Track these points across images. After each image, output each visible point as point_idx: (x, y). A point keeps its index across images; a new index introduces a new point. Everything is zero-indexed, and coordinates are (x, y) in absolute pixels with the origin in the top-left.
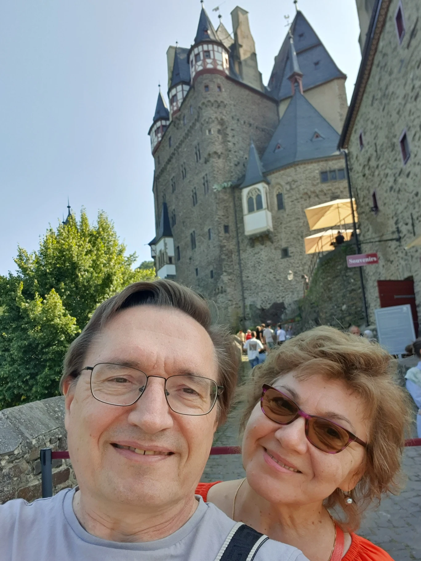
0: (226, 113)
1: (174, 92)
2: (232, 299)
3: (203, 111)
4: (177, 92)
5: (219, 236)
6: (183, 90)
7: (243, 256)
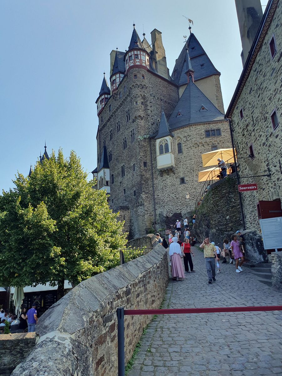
0: (147, 92)
1: (114, 78)
2: (147, 210)
3: (133, 90)
4: (116, 78)
5: (140, 169)
6: (120, 77)
7: (156, 182)
